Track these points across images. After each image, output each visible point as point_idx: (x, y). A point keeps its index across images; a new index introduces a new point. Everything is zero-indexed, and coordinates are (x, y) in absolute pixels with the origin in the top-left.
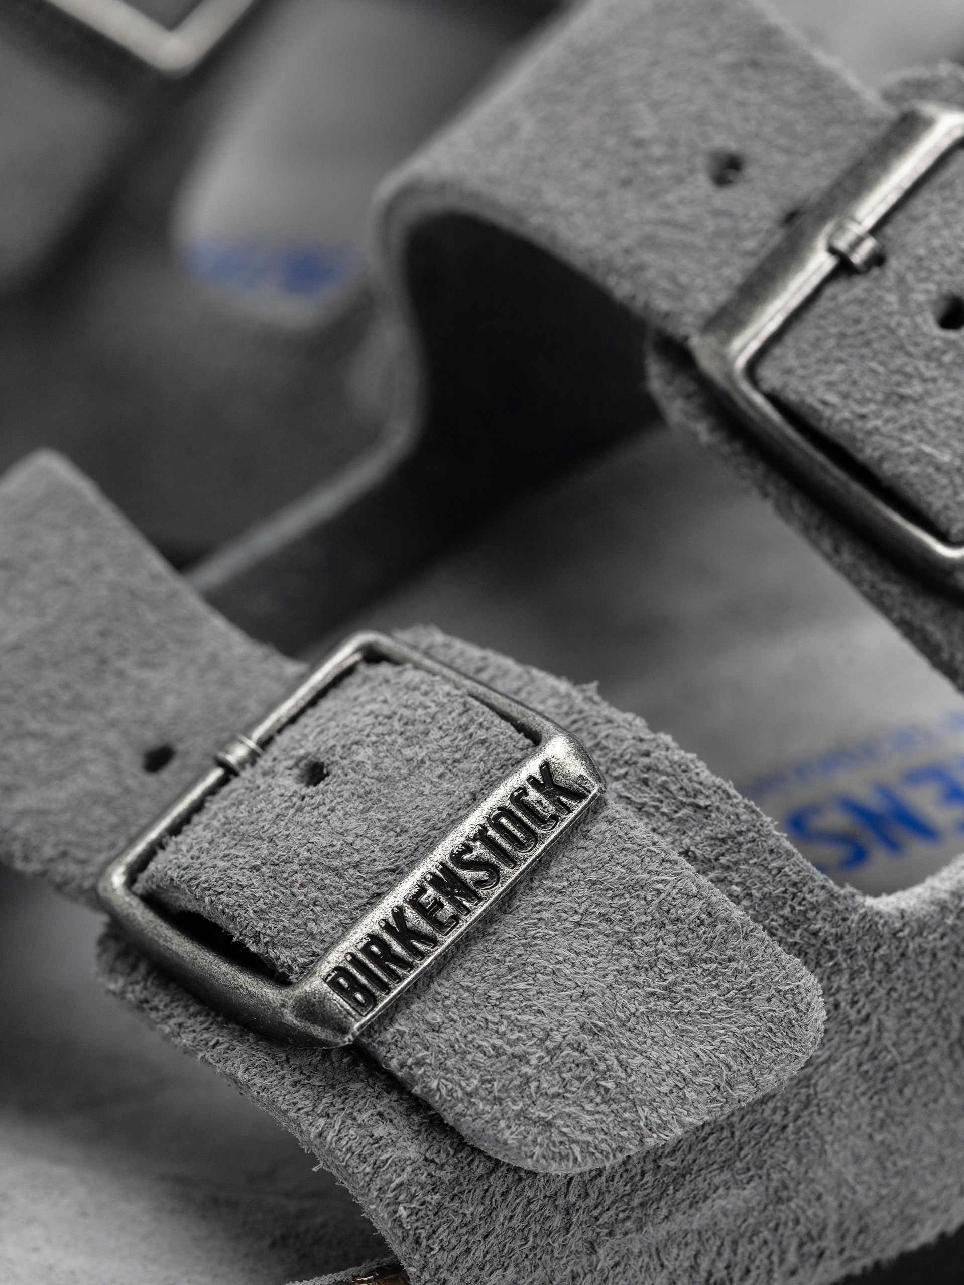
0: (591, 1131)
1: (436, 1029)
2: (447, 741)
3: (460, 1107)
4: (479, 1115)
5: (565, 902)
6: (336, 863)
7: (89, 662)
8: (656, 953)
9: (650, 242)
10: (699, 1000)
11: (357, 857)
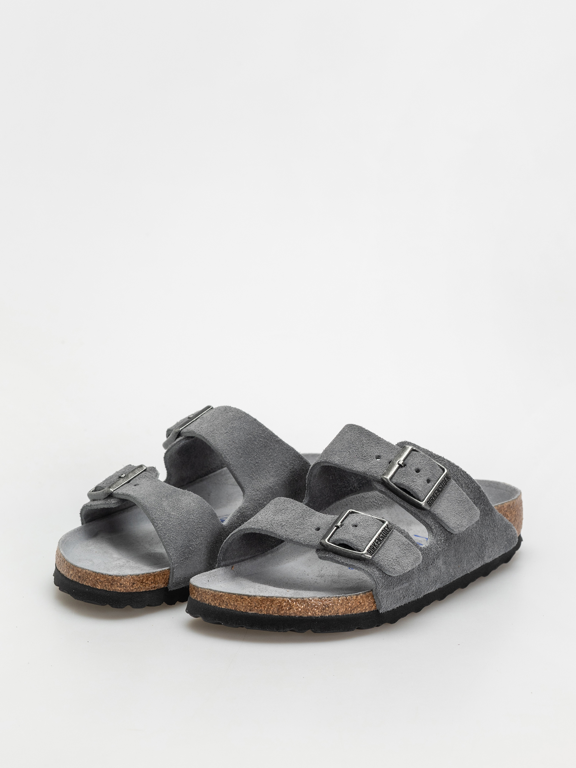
0: (399, 570)
1: (380, 557)
2: (371, 522)
3: (385, 566)
4: (387, 567)
5: (391, 542)
6: (363, 537)
7: (302, 519)
8: (403, 548)
9: (370, 468)
10: (409, 554)
11: (365, 536)
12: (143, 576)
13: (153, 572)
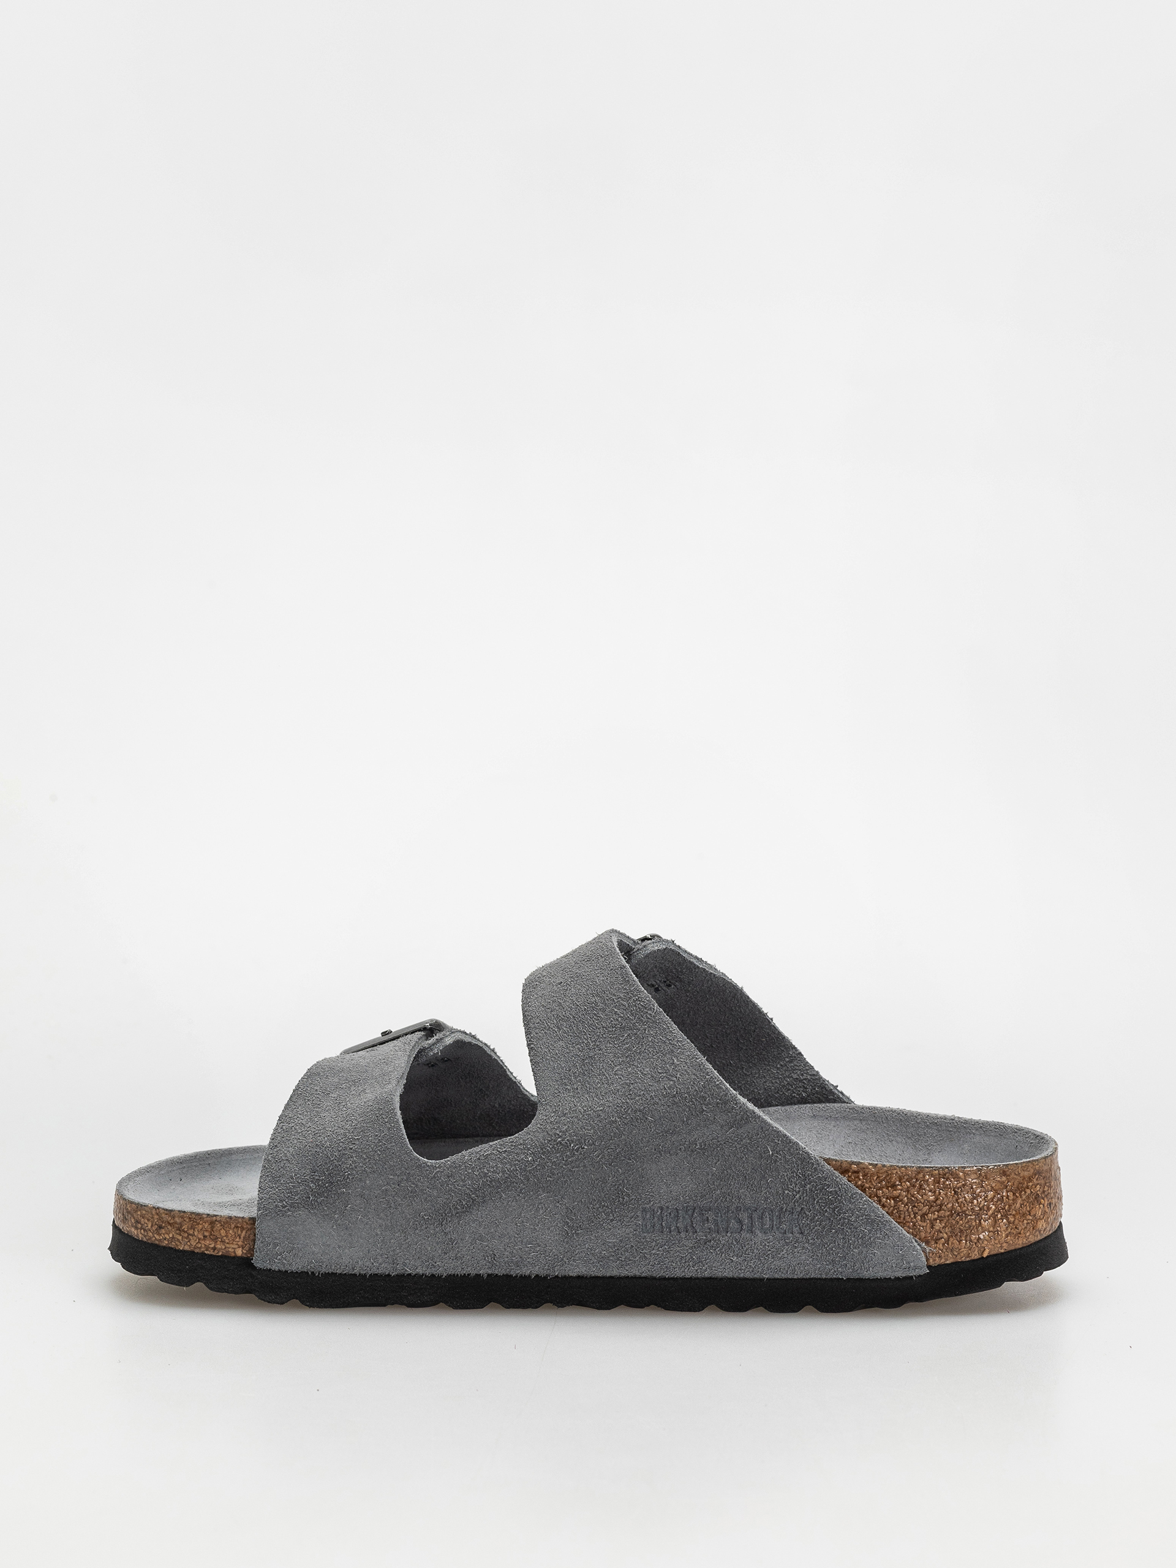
12: (182, 1217)
13: (208, 1215)
